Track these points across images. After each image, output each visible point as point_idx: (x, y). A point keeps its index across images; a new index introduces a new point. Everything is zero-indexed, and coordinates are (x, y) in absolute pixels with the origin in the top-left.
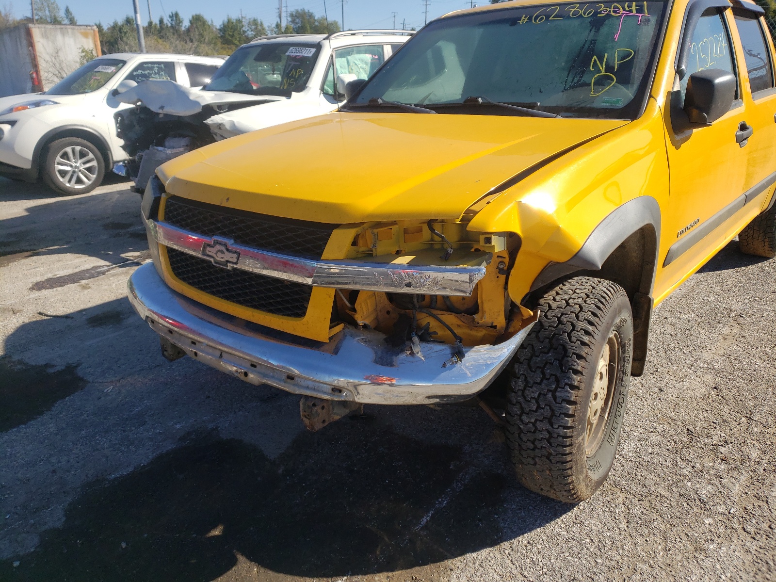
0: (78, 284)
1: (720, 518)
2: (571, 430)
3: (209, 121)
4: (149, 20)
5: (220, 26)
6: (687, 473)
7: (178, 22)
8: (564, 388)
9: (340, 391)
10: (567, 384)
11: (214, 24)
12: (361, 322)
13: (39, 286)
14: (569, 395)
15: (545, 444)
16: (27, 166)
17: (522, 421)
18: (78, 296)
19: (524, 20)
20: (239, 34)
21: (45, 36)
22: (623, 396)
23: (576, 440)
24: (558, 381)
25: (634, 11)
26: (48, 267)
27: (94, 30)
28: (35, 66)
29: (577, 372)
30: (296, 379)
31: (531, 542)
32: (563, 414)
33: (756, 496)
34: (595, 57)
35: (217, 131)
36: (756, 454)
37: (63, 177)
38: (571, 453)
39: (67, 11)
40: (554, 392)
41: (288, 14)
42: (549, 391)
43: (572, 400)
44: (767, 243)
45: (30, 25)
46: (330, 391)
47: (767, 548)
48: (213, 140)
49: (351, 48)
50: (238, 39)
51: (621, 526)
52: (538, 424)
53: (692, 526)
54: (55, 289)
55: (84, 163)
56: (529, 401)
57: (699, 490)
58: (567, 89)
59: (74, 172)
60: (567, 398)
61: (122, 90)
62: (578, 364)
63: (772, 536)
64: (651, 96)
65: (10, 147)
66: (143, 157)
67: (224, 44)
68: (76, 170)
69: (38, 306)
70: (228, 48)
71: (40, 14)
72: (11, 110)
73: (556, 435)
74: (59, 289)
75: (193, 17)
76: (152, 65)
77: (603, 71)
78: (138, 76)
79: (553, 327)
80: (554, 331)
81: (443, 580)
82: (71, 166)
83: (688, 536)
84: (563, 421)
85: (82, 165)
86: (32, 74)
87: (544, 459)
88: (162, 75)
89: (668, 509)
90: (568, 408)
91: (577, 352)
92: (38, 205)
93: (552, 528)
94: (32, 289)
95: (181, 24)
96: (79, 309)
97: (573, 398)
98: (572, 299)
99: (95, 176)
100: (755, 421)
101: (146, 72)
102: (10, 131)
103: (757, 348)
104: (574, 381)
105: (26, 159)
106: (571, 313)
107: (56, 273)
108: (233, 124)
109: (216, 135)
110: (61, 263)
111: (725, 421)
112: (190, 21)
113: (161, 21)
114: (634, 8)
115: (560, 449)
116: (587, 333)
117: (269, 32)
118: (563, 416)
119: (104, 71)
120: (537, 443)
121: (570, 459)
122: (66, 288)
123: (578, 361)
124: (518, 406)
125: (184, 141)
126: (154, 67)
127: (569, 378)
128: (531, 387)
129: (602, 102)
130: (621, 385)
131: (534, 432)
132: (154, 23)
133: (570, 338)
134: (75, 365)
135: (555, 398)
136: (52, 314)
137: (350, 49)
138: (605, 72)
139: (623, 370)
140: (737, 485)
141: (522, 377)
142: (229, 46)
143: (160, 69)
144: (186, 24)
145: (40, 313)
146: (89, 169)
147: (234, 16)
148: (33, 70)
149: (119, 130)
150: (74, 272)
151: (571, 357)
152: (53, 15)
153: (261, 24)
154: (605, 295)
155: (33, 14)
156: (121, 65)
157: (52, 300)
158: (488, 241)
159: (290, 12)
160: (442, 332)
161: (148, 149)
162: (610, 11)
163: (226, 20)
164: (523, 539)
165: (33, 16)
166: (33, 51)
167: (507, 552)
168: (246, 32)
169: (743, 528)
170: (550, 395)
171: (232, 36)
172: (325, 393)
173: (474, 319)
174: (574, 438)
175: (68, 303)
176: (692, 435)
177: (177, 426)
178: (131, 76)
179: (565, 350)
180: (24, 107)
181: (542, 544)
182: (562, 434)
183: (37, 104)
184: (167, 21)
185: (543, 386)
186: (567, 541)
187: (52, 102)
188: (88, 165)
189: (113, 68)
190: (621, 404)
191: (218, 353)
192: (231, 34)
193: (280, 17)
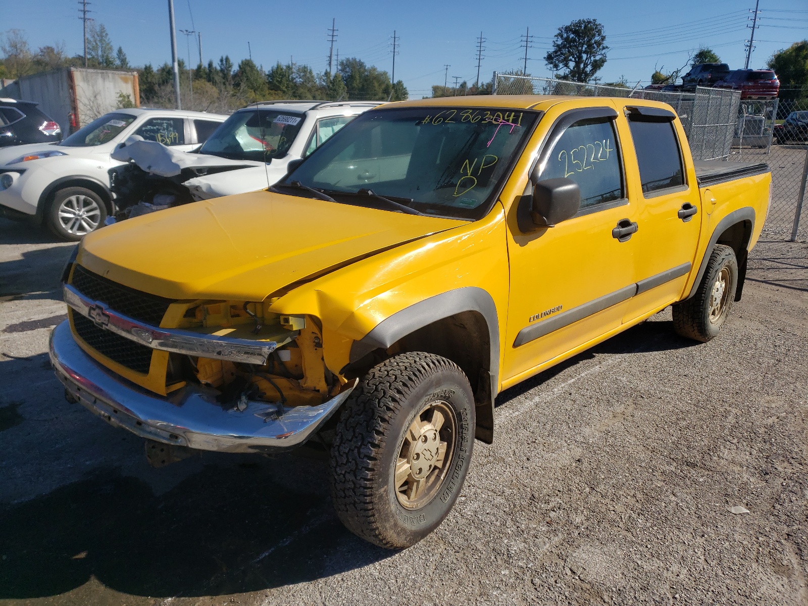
0: (48, 329)
1: (517, 571)
2: (371, 482)
3: (186, 183)
4: (199, 63)
5: (269, 71)
6: (509, 532)
7: (228, 66)
8: (366, 446)
9: (177, 437)
10: (369, 442)
11: (264, 70)
12: (203, 381)
13: (12, 329)
14: (370, 452)
15: (351, 493)
16: (33, 212)
17: (336, 472)
18: (43, 340)
19: (427, 120)
20: (288, 80)
21: (86, 80)
22: (462, 459)
23: (376, 491)
24: (363, 439)
25: (511, 121)
26: (26, 311)
27: (134, 76)
28: (75, 109)
29: (379, 433)
30: (143, 425)
31: (345, 579)
32: (365, 467)
33: (558, 556)
34: (467, 160)
35: (195, 192)
36: (580, 520)
37: (66, 224)
38: (371, 502)
39: (120, 51)
40: (359, 448)
41: (339, 63)
42: (356, 447)
43: (372, 456)
44: (696, 328)
45: (73, 69)
46: (168, 437)
47: (543, 598)
48: (192, 201)
49: (337, 119)
50: (286, 85)
51: (428, 571)
52: (347, 476)
53: (488, 576)
54: (25, 332)
55: (88, 212)
56: (342, 456)
57: (512, 546)
58: (438, 188)
59: (77, 219)
60: (368, 454)
61: (128, 144)
62: (380, 426)
63: (552, 589)
64: (499, 200)
65: (18, 194)
66: (132, 212)
67: (272, 90)
68: (79, 218)
69: (4, 347)
70: (275, 94)
71: (93, 53)
72: (22, 159)
73: (358, 486)
74: (29, 332)
75: (242, 62)
76: (162, 122)
77: (469, 174)
78: (147, 131)
79: (370, 393)
80: (369, 397)
81: (256, 605)
82: (74, 214)
83: (480, 583)
84: (364, 474)
85: (85, 213)
86: (71, 115)
87: (352, 505)
88: (170, 131)
89: (476, 561)
90: (368, 462)
91: (382, 416)
92: (38, 249)
93: (368, 569)
94: (5, 331)
95: (230, 69)
96: (40, 352)
97: (373, 454)
98: (392, 371)
99: (96, 224)
100: (597, 491)
101: (155, 128)
102: (19, 178)
103: (638, 427)
104: (375, 440)
105: (32, 206)
106: (387, 383)
107: (32, 317)
108: (209, 187)
109: (195, 196)
110: (40, 308)
111: (570, 490)
112: (240, 66)
113: (210, 65)
114: (511, 118)
115: (362, 498)
116: (394, 400)
117: (317, 79)
118: (364, 469)
119: (115, 125)
120: (346, 492)
121: (371, 508)
122: (35, 332)
123: (381, 423)
124: (334, 459)
125: (169, 199)
126: (163, 123)
127: (372, 437)
128: (344, 444)
129: (461, 203)
130: (461, 450)
131: (344, 482)
132: (203, 67)
133: (379, 403)
134: (18, 403)
135: (359, 453)
136: (14, 356)
137: (335, 119)
138: (471, 175)
139: (462, 436)
140: (548, 545)
141: (340, 434)
142: (276, 92)
143: (169, 125)
144: (235, 68)
145: (4, 355)
146: (92, 218)
147: (284, 63)
148: (72, 112)
149: (113, 185)
150: (49, 317)
151: (376, 420)
152: (105, 55)
153: (311, 72)
154: (422, 369)
155: (85, 52)
156: (131, 120)
157: (19, 343)
158: (287, 321)
159: (340, 61)
160: (271, 393)
161: (137, 204)
162: (492, 119)
163: (276, 66)
164: (338, 577)
165: (85, 55)
166: (73, 94)
167: (320, 585)
168: (295, 78)
169: (532, 580)
170: (356, 451)
171: (280, 82)
172: (164, 438)
173: (299, 383)
174: (374, 490)
175: (33, 346)
176: (534, 500)
177: (88, 462)
178: (139, 132)
179: (373, 413)
180: (35, 157)
181: (353, 581)
182: (363, 485)
183: (47, 155)
184: (217, 65)
185: (352, 443)
186: (375, 580)
187: (62, 153)
188: (91, 214)
189: (123, 123)
190: (460, 467)
191: (93, 399)
192: (279, 80)
193: (330, 64)
